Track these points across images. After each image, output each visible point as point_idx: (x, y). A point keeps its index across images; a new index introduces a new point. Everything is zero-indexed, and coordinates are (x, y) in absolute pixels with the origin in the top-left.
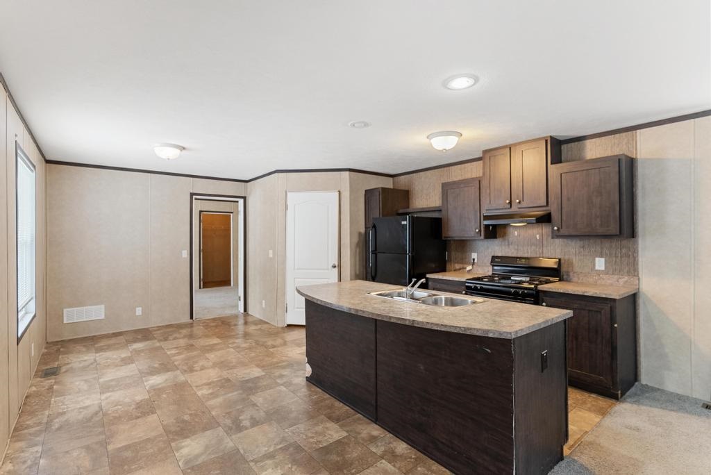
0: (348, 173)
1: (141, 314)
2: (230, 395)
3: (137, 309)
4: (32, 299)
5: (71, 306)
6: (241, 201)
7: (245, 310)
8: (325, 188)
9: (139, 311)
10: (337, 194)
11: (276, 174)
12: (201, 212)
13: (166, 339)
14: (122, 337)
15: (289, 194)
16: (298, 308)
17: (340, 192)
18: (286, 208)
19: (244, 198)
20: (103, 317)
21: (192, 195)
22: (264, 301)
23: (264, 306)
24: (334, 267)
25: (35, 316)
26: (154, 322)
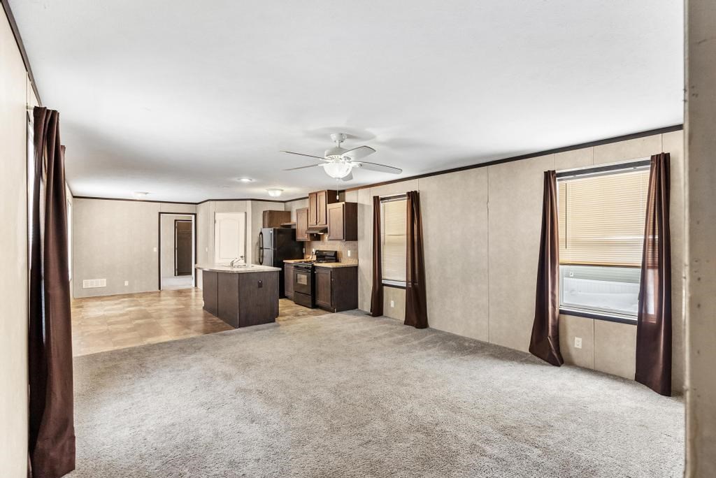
0: (250, 201)
6: (193, 216)
8: (237, 210)
9: (126, 283)
10: (244, 214)
12: (175, 221)
13: (141, 297)
15: (217, 214)
17: (246, 213)
18: (215, 222)
19: (195, 215)
20: (105, 285)
21: (160, 213)
24: (241, 257)
26: (135, 290)
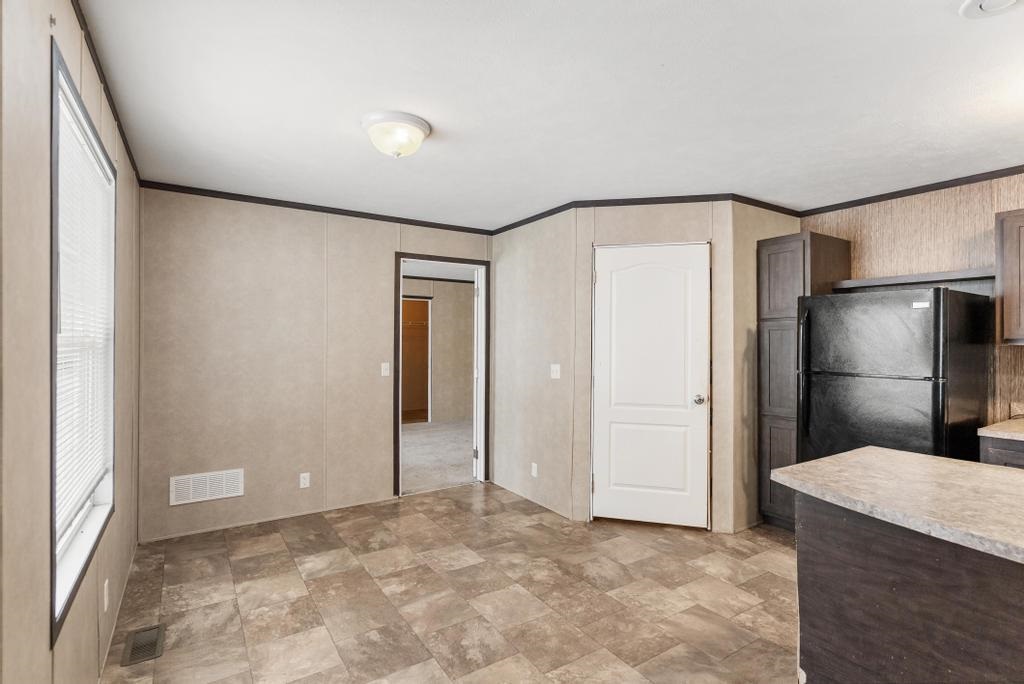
0: (729, 203)
1: (308, 485)
2: (436, 596)
3: (302, 475)
4: (106, 472)
5: (183, 471)
7: (487, 477)
8: (677, 236)
9: (305, 480)
10: (705, 247)
11: (572, 210)
14: (278, 535)
15: (599, 251)
16: (616, 484)
17: (710, 243)
18: (593, 282)
19: (488, 264)
20: (241, 492)
21: (399, 256)
22: (534, 465)
23: (534, 473)
24: (700, 401)
25: (113, 511)
26: (332, 501)
